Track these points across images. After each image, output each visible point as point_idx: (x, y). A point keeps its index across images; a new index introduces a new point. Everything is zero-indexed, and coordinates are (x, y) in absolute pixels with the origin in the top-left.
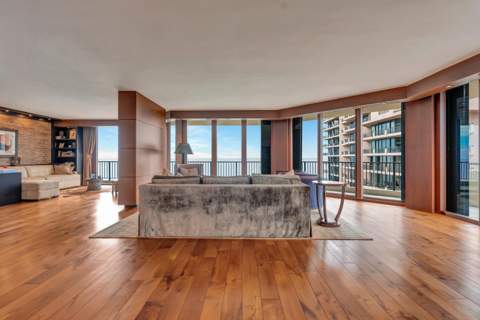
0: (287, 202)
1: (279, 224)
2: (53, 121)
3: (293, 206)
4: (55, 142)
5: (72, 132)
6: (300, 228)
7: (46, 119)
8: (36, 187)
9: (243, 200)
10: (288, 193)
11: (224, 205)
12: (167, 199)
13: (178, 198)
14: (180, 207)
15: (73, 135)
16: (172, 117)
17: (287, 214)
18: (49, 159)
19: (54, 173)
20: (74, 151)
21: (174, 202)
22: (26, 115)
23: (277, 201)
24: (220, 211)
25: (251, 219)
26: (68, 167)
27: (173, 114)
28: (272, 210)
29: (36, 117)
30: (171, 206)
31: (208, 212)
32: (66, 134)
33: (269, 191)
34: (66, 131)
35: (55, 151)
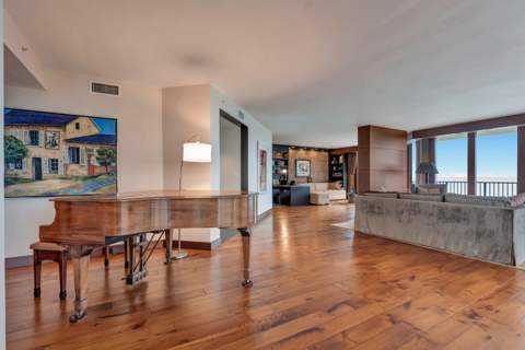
0: (480, 223)
1: (470, 243)
2: (330, 151)
3: (489, 228)
4: (331, 166)
5: (341, 158)
6: (497, 252)
7: (325, 150)
8: (316, 196)
9: (431, 215)
10: (482, 214)
11: (414, 217)
12: (372, 207)
13: (379, 208)
14: (380, 213)
15: (341, 159)
16: (414, 137)
17: (479, 235)
18: (327, 178)
19: (330, 188)
20: (342, 171)
21: (376, 210)
22: (314, 149)
23: (467, 220)
24: (410, 221)
25: (438, 233)
26: (337, 184)
27: (416, 134)
28: (462, 228)
29: (319, 150)
30: (374, 212)
31: (400, 221)
32: (338, 160)
33: (458, 210)
34: (337, 157)
35: (331, 172)
